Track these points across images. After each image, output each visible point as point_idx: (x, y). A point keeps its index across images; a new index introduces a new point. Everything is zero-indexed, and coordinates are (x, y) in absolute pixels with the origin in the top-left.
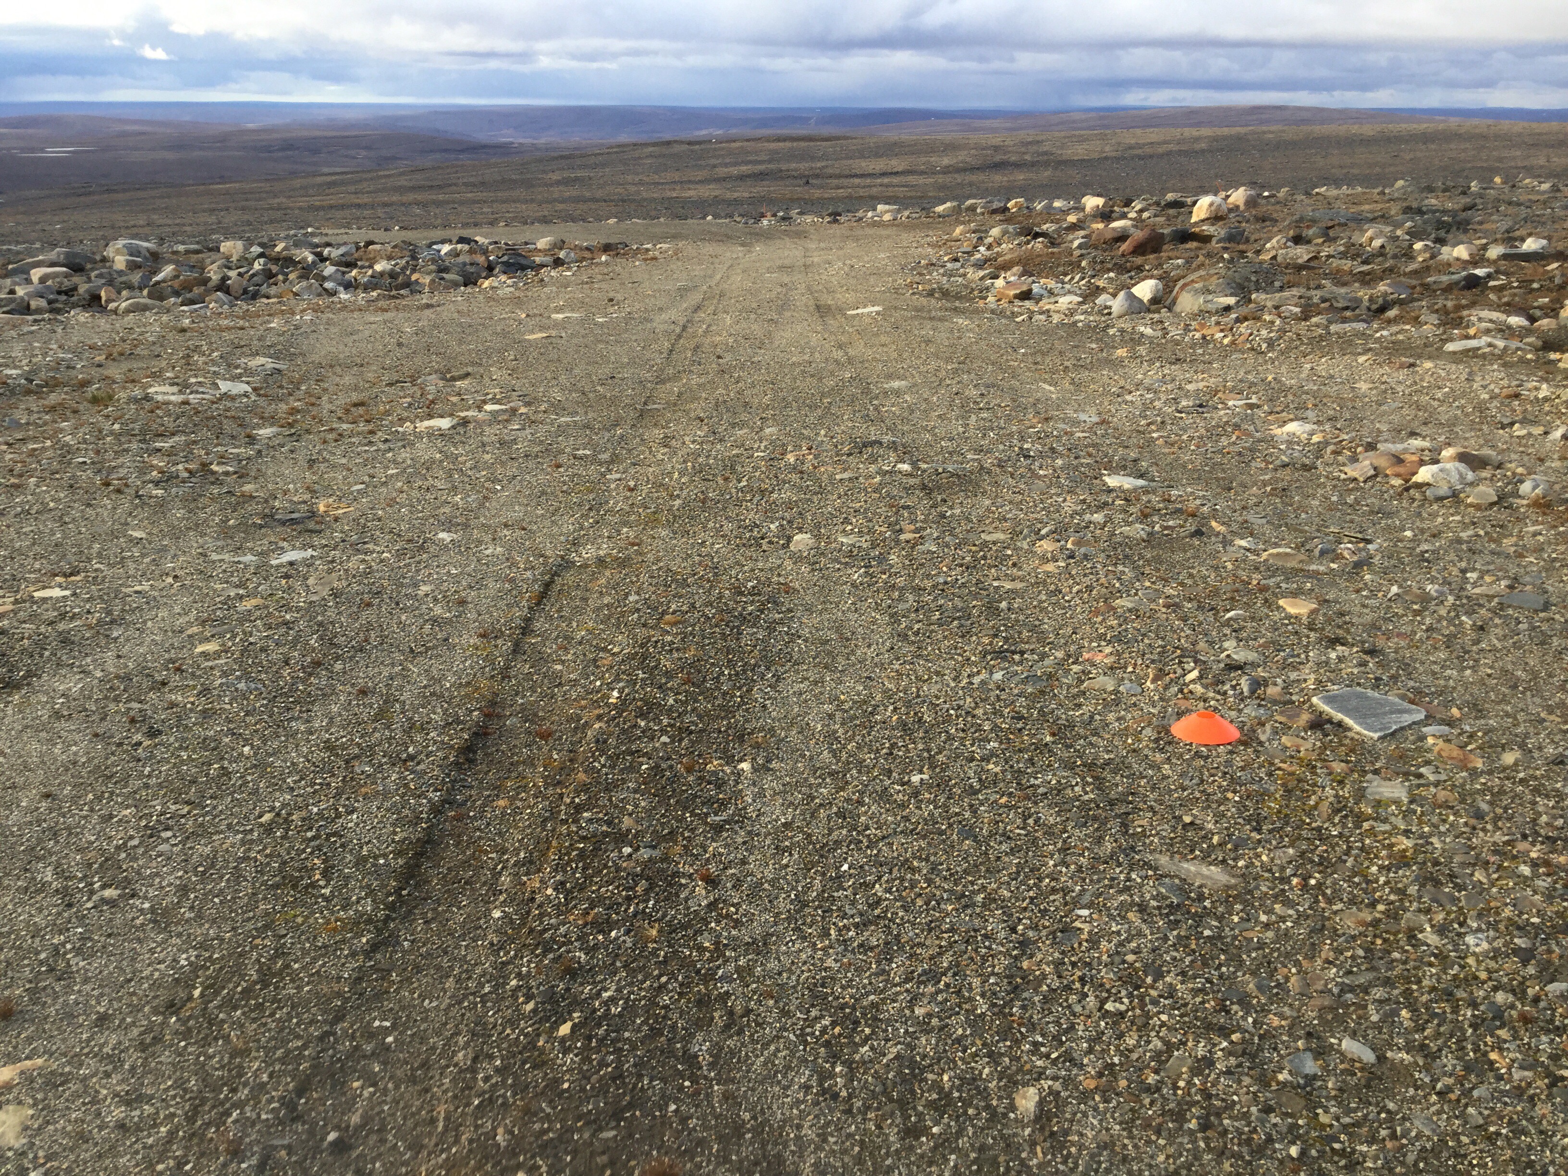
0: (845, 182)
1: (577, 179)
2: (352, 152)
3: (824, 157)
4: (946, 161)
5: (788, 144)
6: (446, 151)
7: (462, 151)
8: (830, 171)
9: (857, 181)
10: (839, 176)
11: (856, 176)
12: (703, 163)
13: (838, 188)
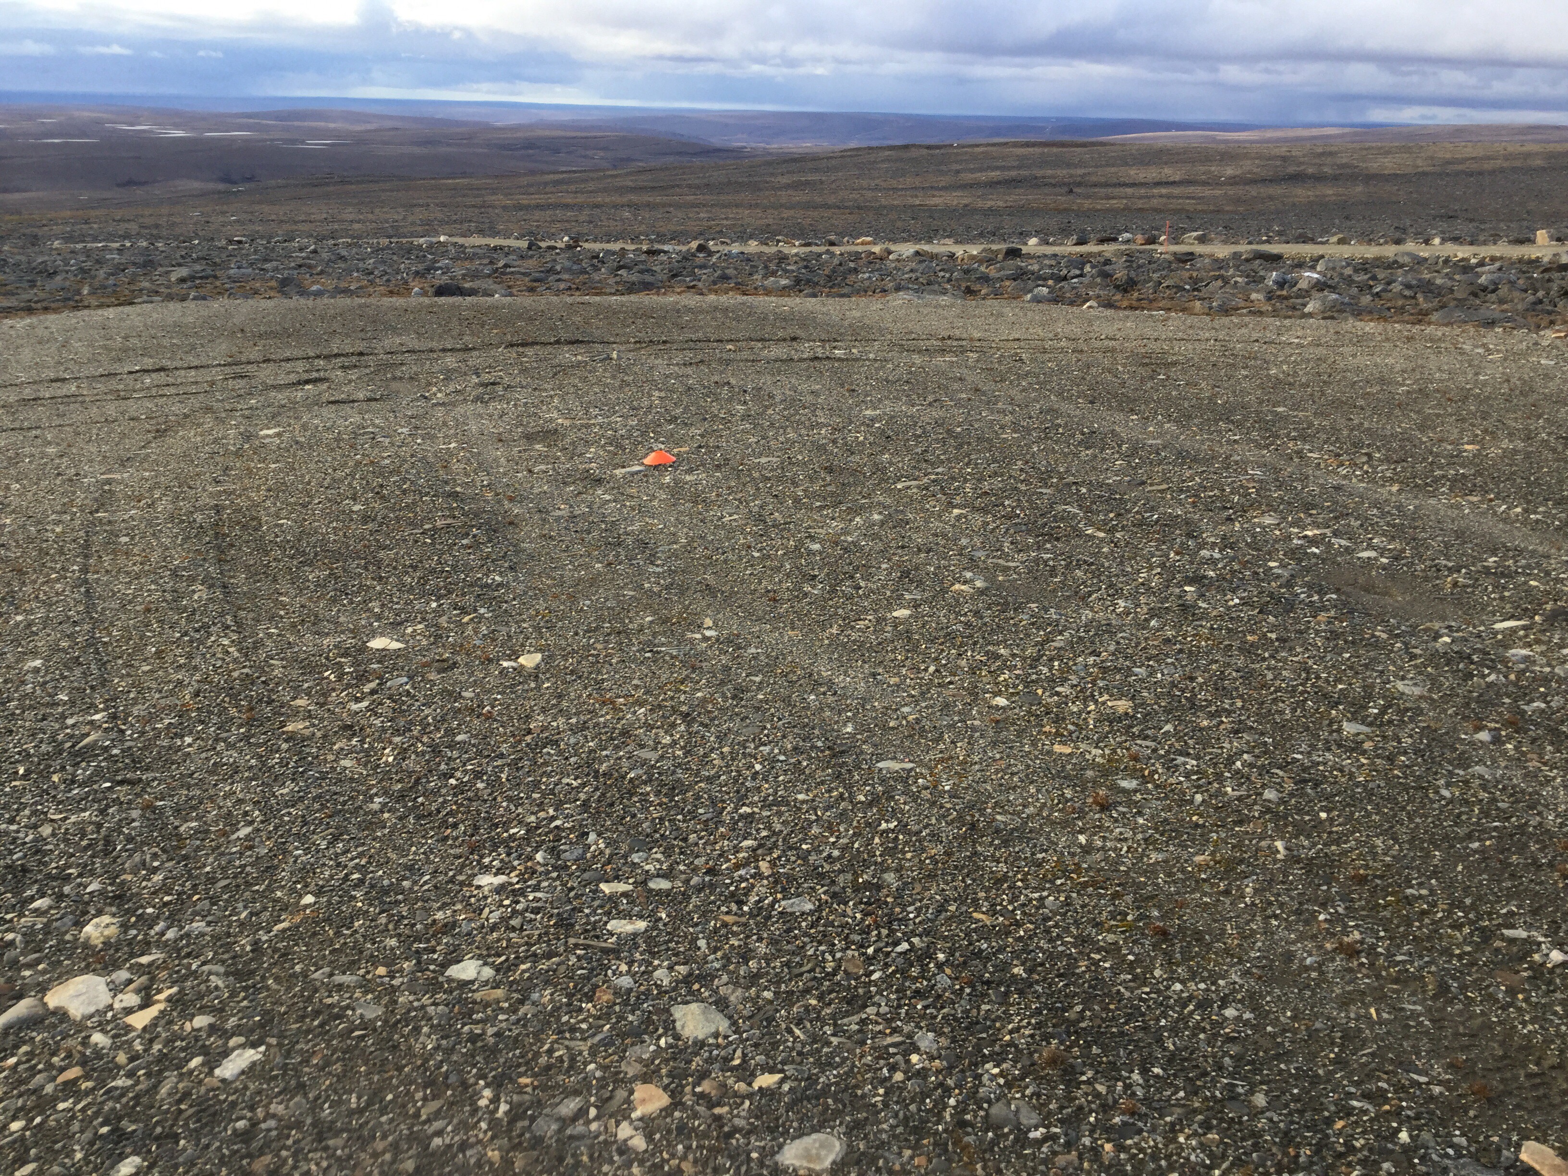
0: (1117, 191)
1: (807, 183)
2: (590, 153)
3: (1081, 164)
4: (1229, 171)
5: (1038, 150)
6: (679, 153)
7: (695, 154)
8: (1094, 179)
9: (1129, 191)
10: (1106, 185)
11: (1125, 185)
12: (944, 168)
13: (1108, 198)
